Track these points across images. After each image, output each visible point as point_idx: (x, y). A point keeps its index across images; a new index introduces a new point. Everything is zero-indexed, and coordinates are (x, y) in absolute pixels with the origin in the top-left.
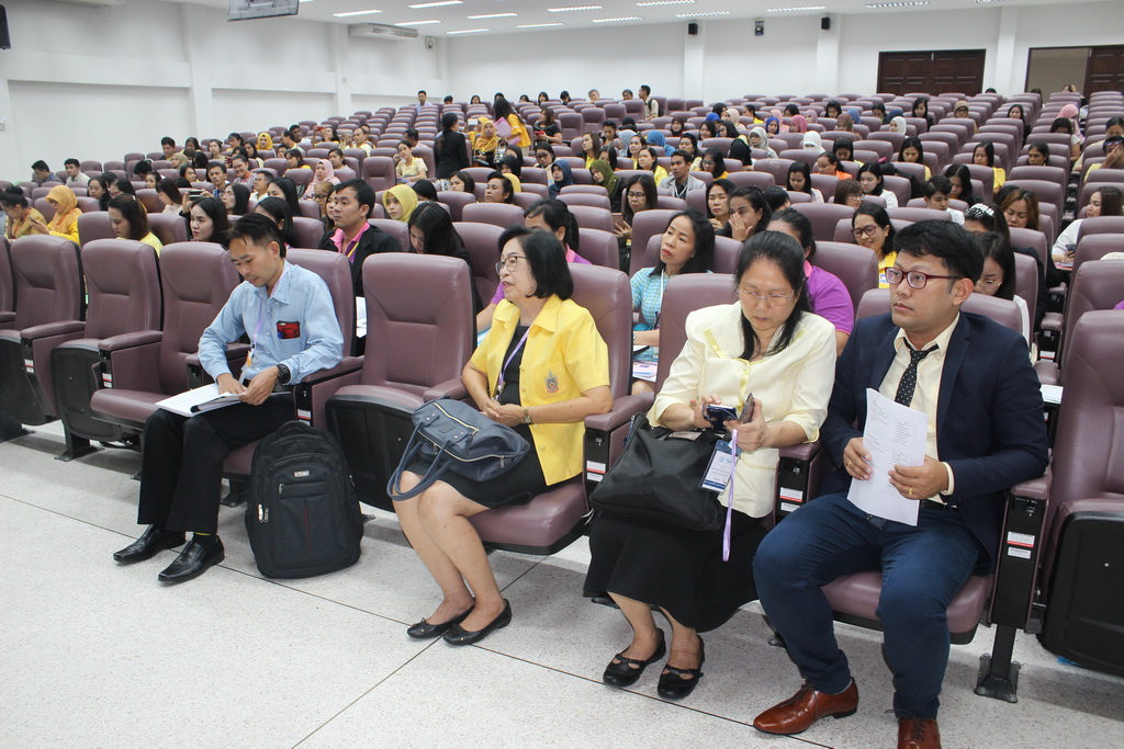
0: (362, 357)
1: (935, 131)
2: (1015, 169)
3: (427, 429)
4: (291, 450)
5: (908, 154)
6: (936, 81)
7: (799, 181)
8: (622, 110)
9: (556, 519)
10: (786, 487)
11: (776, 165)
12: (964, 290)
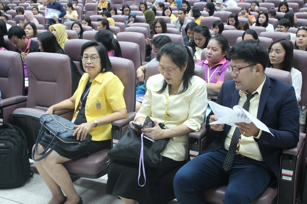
0: (27, 96)
3: (47, 124)
4: (2, 134)
5: (282, 9)
7: (233, 21)
9: (99, 163)
10: (192, 150)
11: (223, 14)
12: (259, 69)
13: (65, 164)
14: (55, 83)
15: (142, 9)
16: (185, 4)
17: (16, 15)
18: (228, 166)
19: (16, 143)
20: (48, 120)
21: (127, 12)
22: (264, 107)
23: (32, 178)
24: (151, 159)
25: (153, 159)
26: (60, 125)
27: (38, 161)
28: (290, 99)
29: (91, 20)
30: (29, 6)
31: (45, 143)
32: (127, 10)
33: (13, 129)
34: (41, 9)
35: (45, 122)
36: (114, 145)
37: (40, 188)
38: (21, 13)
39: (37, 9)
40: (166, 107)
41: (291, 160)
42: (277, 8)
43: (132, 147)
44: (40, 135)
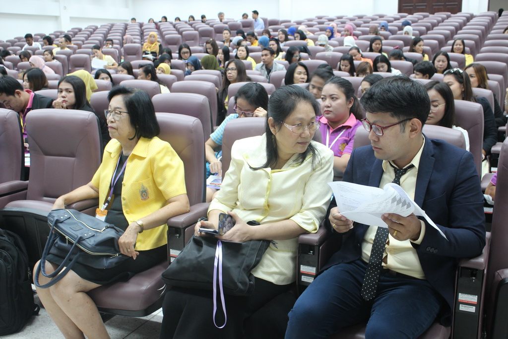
0: (28, 181)
1: (430, 34)
2: (479, 55)
3: (60, 225)
6: (434, 6)
7: (346, 66)
8: (239, 26)
9: (147, 290)
10: (304, 265)
11: (329, 56)
12: (416, 126)
13: (90, 293)
14: (73, 159)
15: (209, 50)
16: (273, 42)
17: (19, 62)
18: (370, 292)
19: (10, 259)
20: (62, 217)
21: (186, 54)
22: (426, 189)
23: (37, 316)
24: (236, 281)
25: (240, 282)
26: (83, 227)
27: (45, 288)
28: (467, 174)
29: (133, 66)
30: (39, 49)
31: (57, 258)
32: (187, 53)
33: (4, 235)
34: (57, 54)
35: (57, 222)
36: (172, 260)
37: (49, 333)
38: (26, 59)
39: (51, 53)
40: (267, 192)
41: (474, 278)
42: (408, 48)
43: (202, 263)
44: (48, 244)
